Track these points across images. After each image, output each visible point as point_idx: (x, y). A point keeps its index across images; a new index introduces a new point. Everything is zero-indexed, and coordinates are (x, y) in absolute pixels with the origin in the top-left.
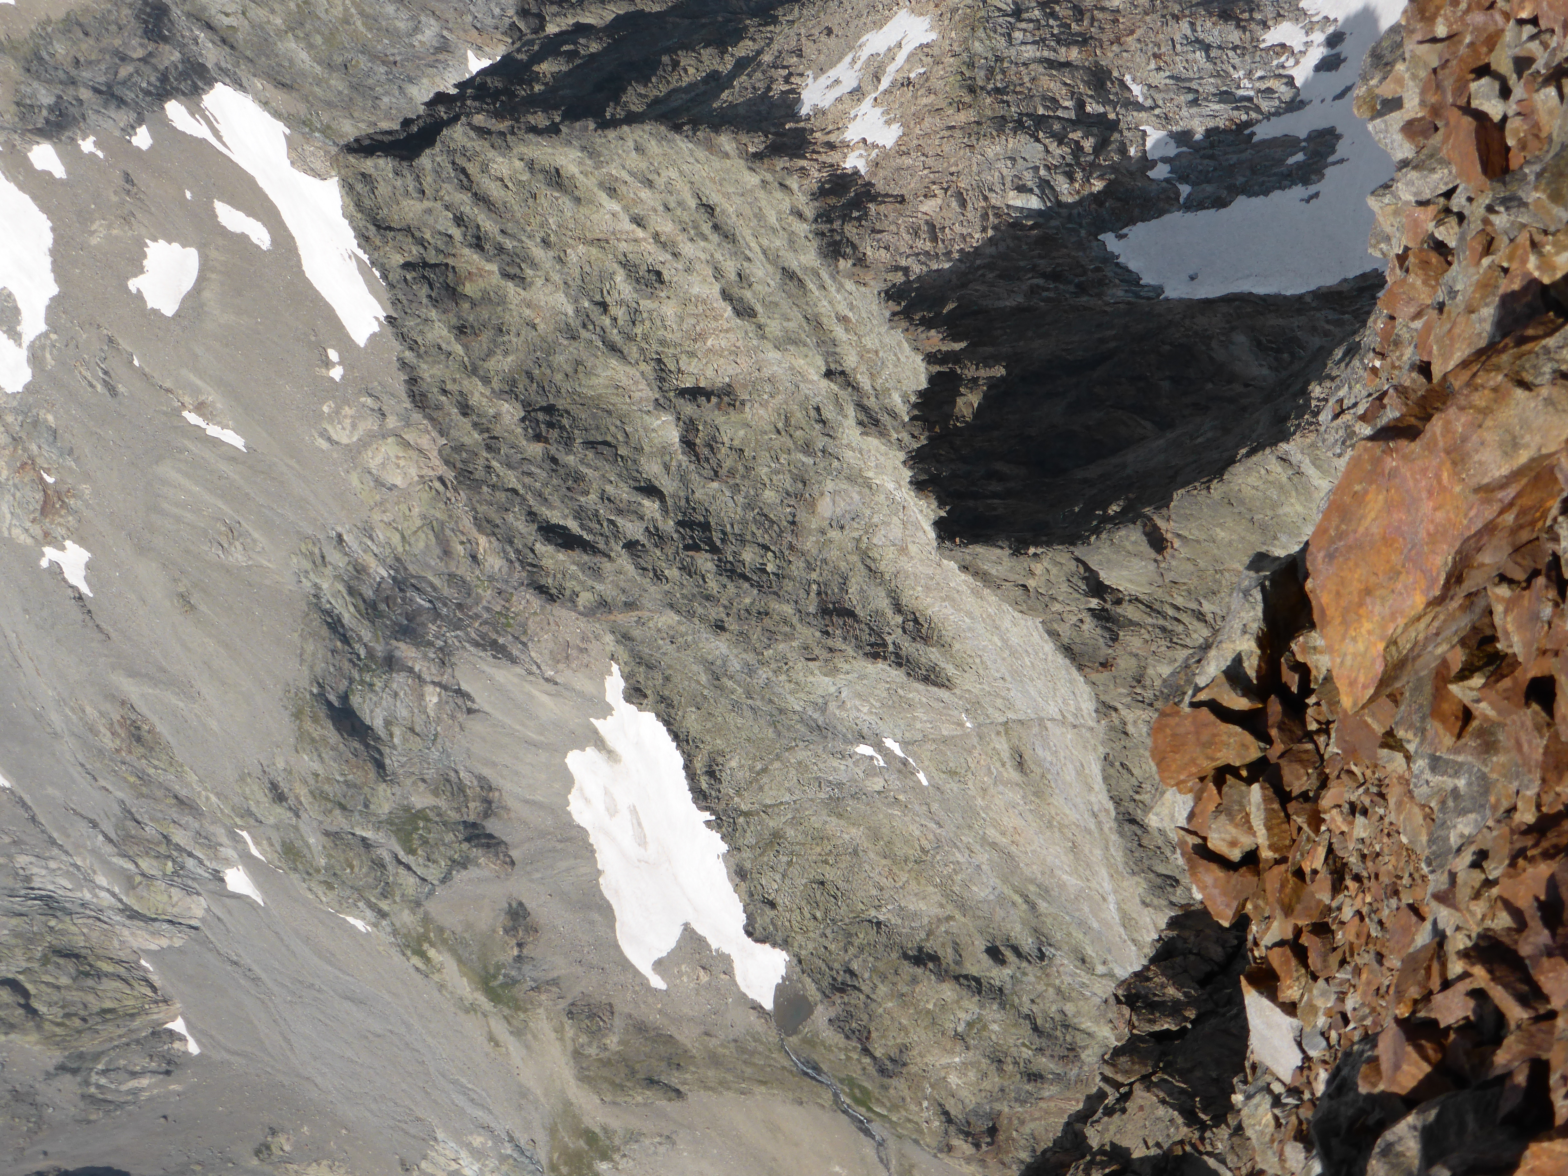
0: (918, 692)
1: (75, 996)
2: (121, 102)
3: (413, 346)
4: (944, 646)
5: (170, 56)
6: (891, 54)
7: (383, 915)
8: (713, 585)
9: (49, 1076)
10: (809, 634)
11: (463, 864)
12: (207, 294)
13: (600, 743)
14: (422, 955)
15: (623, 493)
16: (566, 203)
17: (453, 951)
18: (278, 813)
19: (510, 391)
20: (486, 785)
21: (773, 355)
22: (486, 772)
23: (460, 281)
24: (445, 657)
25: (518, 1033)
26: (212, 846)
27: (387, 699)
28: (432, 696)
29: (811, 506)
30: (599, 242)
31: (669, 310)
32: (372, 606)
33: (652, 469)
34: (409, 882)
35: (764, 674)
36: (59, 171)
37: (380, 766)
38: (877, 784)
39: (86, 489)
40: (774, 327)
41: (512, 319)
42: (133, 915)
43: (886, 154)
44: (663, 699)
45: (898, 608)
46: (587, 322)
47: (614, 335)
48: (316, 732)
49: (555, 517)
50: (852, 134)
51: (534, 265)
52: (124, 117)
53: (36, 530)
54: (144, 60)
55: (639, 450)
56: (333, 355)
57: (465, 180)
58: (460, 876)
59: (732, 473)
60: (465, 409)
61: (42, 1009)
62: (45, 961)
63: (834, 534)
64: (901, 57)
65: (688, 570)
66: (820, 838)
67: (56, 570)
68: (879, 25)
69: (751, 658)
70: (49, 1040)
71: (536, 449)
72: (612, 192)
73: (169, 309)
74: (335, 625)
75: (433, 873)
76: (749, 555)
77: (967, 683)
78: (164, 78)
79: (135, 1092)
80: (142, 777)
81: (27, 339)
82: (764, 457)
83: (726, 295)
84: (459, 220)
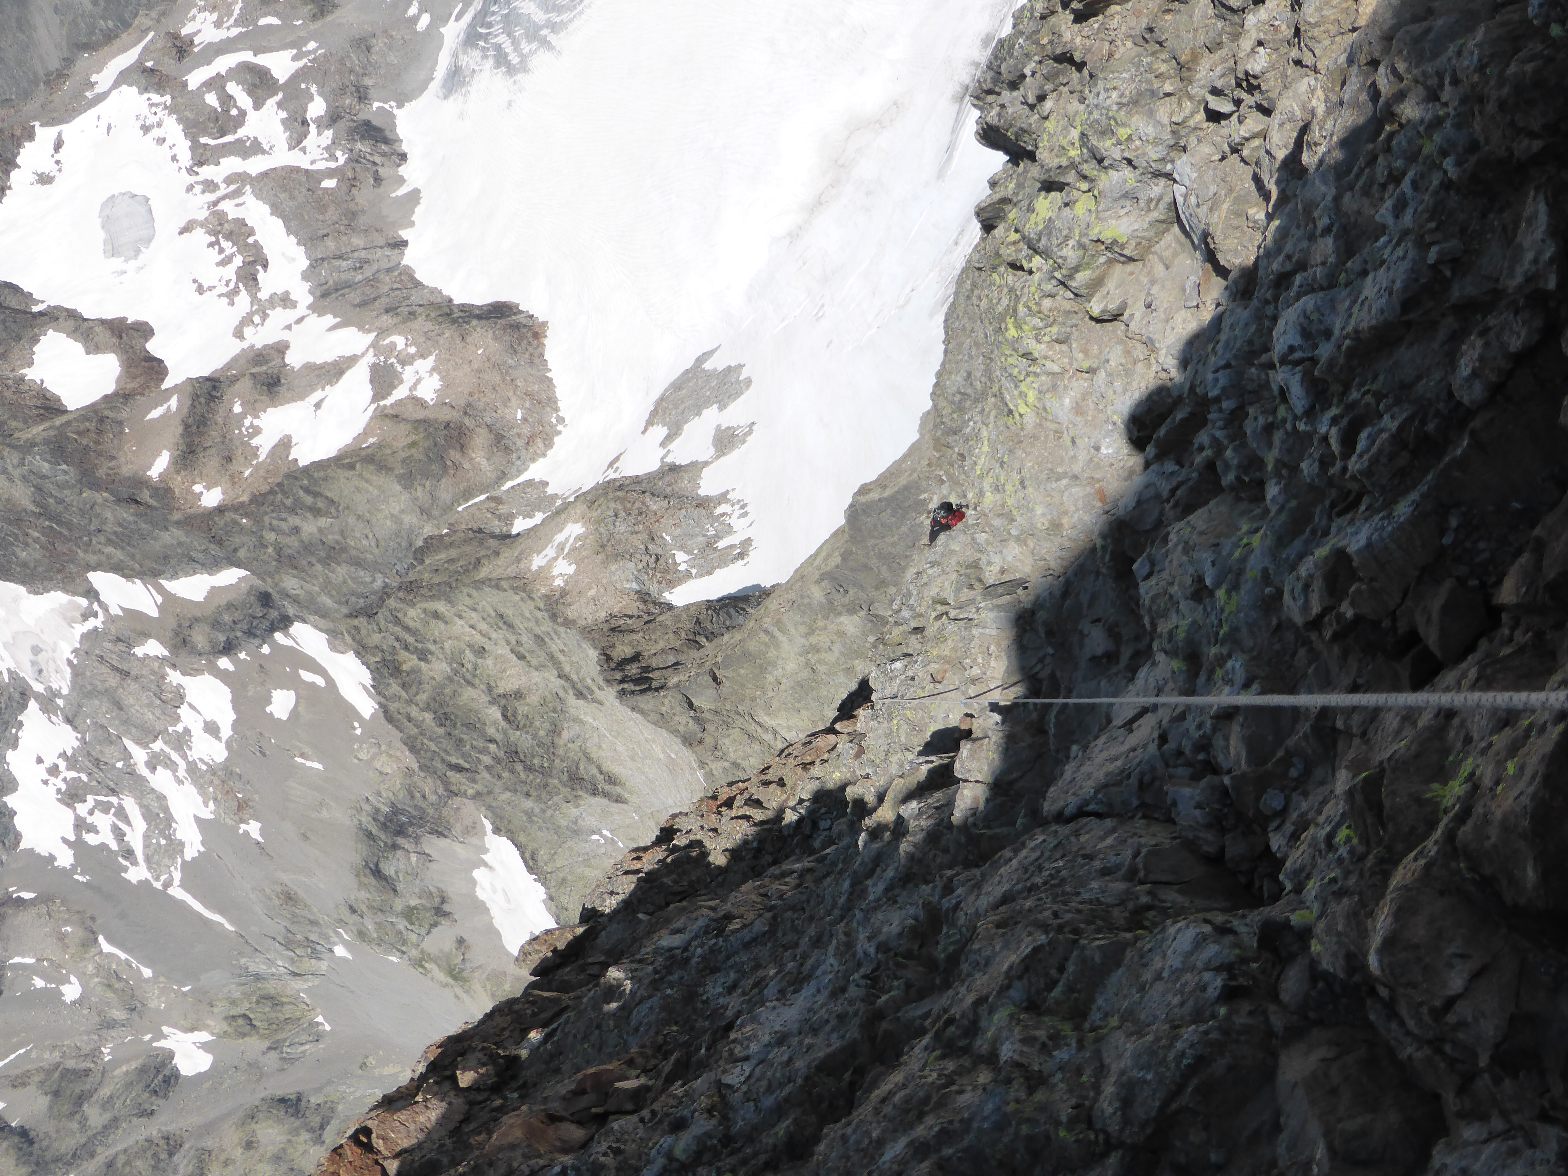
0: (615, 807)
1: (273, 1015)
2: (255, 636)
3: (384, 696)
4: (622, 785)
5: (274, 614)
6: (567, 540)
7: (404, 953)
8: (523, 776)
9: (264, 1053)
10: (565, 791)
11: (435, 925)
12: (300, 709)
13: (486, 865)
14: (423, 967)
15: (480, 743)
16: (442, 626)
17: (435, 962)
18: (352, 919)
19: (427, 708)
20: (440, 891)
21: (536, 673)
22: (440, 885)
23: (400, 664)
24: (417, 840)
25: (467, 992)
26: (327, 938)
27: (394, 862)
28: (414, 858)
29: (560, 735)
30: (457, 638)
31: (490, 662)
32: (384, 824)
33: (491, 731)
34: (413, 937)
35: (549, 812)
36: (231, 668)
37: (395, 891)
38: (603, 850)
39: (256, 797)
40: (534, 662)
41: (425, 678)
42: (296, 975)
43: (571, 577)
44: (508, 831)
45: (601, 772)
46: (456, 672)
47: (469, 676)
48: (366, 881)
49: (454, 760)
50: (555, 572)
51: (431, 653)
52: (257, 642)
53: (236, 818)
54: (263, 617)
55: (485, 724)
56: (356, 724)
57: (397, 621)
58: (434, 931)
59: (525, 726)
60: (410, 720)
61: (257, 1024)
62: (258, 1002)
63: (570, 745)
64: (571, 541)
65: (512, 771)
66: (583, 877)
67: (246, 833)
68: (561, 531)
69: (543, 806)
70: (263, 1037)
71: (441, 731)
72: (460, 617)
73: (284, 717)
74: (369, 835)
75: (423, 932)
76: (536, 761)
77: (633, 799)
78: (272, 623)
79: (304, 1052)
80: (294, 915)
81: (224, 739)
82: (537, 717)
83: (512, 651)
84: (397, 639)
